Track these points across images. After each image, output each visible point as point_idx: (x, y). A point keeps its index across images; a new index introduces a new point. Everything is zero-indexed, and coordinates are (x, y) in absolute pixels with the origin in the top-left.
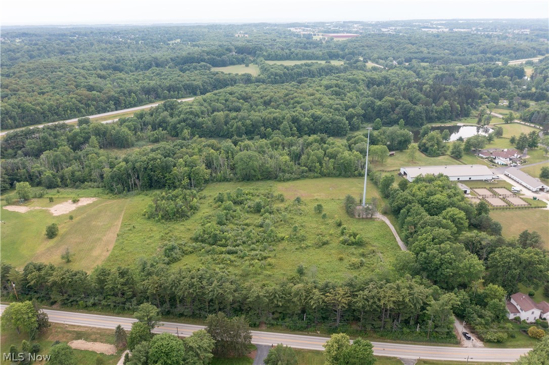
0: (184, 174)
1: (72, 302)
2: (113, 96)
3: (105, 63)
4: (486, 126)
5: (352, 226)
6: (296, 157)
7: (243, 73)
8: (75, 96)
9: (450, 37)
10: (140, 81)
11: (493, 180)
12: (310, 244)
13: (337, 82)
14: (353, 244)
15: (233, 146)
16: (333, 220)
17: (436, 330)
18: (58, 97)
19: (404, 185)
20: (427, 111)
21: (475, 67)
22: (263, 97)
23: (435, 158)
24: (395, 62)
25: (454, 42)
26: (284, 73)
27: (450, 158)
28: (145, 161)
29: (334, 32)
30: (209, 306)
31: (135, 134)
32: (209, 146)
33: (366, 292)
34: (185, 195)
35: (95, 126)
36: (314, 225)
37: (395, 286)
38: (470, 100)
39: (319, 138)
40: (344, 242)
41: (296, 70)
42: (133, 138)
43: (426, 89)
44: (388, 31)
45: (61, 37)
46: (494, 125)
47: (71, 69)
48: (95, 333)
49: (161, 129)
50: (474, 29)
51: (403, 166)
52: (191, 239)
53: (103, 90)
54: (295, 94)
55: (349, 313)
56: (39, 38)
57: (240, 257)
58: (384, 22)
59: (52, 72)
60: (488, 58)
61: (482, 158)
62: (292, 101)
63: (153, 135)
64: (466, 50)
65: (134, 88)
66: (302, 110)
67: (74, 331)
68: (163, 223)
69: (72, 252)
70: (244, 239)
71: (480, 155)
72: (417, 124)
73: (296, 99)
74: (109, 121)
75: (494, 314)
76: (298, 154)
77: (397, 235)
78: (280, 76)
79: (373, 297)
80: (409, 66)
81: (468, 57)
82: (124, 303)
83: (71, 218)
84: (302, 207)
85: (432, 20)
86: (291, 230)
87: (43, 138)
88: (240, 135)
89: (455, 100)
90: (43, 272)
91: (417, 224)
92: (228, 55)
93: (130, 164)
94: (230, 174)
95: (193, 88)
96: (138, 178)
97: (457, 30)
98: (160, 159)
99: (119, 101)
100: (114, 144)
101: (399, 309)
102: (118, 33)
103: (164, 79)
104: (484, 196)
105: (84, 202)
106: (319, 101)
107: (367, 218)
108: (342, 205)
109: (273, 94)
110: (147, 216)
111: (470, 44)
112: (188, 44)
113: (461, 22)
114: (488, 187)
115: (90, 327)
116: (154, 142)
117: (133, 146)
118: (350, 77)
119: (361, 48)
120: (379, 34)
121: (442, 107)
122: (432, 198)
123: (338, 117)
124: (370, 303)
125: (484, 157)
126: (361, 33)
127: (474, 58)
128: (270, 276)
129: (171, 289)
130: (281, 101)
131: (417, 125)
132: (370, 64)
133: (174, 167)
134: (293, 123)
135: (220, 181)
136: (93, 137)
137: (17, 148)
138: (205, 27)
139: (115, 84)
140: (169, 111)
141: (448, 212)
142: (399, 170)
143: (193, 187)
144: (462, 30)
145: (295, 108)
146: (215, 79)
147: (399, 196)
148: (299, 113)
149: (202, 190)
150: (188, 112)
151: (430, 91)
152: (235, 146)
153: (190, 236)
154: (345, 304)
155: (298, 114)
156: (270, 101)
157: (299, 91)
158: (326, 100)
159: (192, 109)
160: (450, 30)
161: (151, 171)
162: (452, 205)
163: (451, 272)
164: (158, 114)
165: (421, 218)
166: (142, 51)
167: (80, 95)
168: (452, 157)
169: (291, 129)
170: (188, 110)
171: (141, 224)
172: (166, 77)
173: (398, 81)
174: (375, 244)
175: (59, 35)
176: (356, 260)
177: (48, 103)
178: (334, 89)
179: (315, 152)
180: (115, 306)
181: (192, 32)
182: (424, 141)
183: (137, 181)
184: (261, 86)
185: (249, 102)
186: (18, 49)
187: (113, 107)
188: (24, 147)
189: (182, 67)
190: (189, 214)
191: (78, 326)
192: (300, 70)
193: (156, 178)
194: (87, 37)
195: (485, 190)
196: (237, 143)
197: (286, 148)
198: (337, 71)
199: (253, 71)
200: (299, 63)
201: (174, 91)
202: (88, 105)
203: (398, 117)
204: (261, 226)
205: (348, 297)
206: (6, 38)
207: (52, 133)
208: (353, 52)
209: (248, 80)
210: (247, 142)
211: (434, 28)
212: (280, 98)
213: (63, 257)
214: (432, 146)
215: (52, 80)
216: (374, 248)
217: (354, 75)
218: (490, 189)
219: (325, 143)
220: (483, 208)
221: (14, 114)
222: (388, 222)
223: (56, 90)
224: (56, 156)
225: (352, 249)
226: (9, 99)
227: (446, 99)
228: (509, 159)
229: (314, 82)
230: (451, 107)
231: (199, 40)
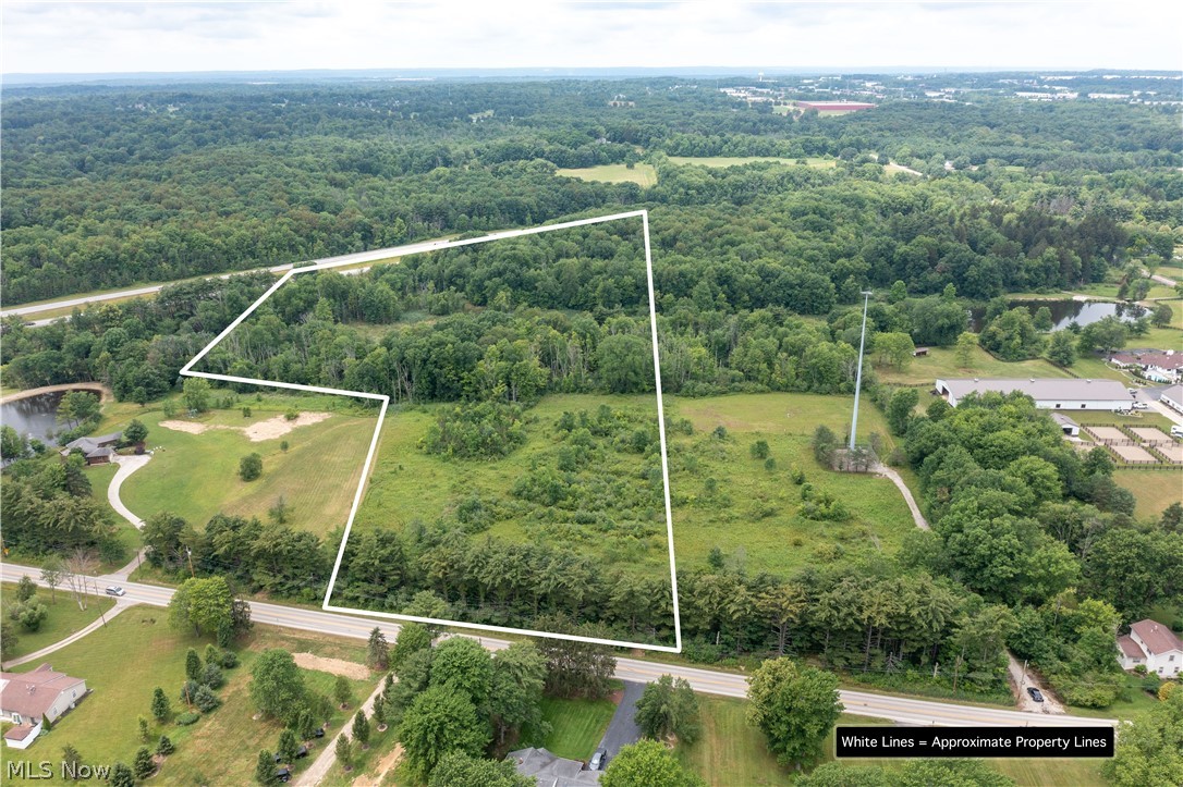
0: (498, 375)
1: (289, 589)
2: (359, 222)
3: (344, 156)
4: (1137, 303)
5: (825, 485)
6: (722, 351)
7: (621, 181)
8: (287, 220)
9: (1078, 110)
10: (413, 195)
11: (1133, 412)
12: (737, 515)
13: (816, 204)
14: (824, 517)
15: (595, 323)
16: (787, 473)
17: (971, 675)
18: (255, 221)
19: (938, 411)
20: (1007, 268)
21: (1126, 177)
22: (661, 230)
23: (1016, 365)
24: (948, 165)
25: (1086, 123)
26: (707, 183)
27: (1048, 365)
28: (424, 346)
29: (820, 98)
30: (539, 609)
31: (402, 298)
32: (548, 323)
33: (836, 594)
34: (499, 413)
35: (327, 279)
36: (749, 481)
37: (893, 587)
38: (1106, 249)
39: (770, 314)
40: (805, 513)
41: (732, 178)
42: (400, 306)
43: (1010, 222)
44: (941, 97)
45: (254, 104)
46: (1155, 301)
47: (278, 168)
48: (330, 644)
49: (453, 288)
50: (1136, 93)
51: (943, 376)
52: (508, 493)
53: (340, 210)
54: (728, 226)
55: (803, 635)
56: (213, 105)
57: (601, 530)
58: (932, 78)
59: (242, 174)
60: (1162, 158)
61: (1117, 367)
62: (719, 241)
63: (438, 300)
64: (1112, 140)
65: (402, 208)
66: (739, 258)
67: (294, 638)
68: (455, 463)
69: (288, 504)
70: (610, 498)
71: (1113, 360)
72: (983, 295)
73: (728, 236)
74: (354, 271)
75: (1092, 656)
76: (725, 345)
77: (915, 506)
78: (699, 190)
79: (849, 604)
80: (980, 173)
81: (1114, 156)
82: (384, 596)
83: (285, 446)
84: (729, 446)
85: (1043, 73)
86: (702, 486)
87: (230, 299)
88: (609, 304)
89: (1071, 246)
90: (242, 532)
91: (953, 484)
92: (592, 144)
93: (395, 352)
94: (587, 378)
95: (517, 210)
96: (409, 378)
97: (1096, 96)
98: (453, 344)
99: (371, 232)
100: (363, 315)
101: (900, 632)
102: (368, 96)
103: (460, 190)
104: (1108, 442)
105: (308, 419)
106: (776, 241)
107: (857, 472)
108: (807, 445)
109: (680, 224)
110: (425, 449)
111: (1122, 128)
112: (509, 120)
113: (1109, 77)
114: (1120, 424)
115: (323, 634)
116: (439, 315)
117: (397, 320)
118: (847, 193)
119: (876, 134)
120: (918, 104)
121: (1040, 261)
122: (991, 436)
123: (813, 276)
124: (842, 614)
125: (1122, 365)
126: (879, 101)
127: (1128, 157)
128: (656, 565)
129: (471, 572)
130: (697, 240)
131: (984, 297)
132: (893, 168)
133: (478, 360)
134: (721, 285)
135: (567, 392)
136: (322, 300)
137: (180, 316)
138: (545, 86)
139: (364, 198)
140: (470, 254)
141: (1021, 464)
142: (934, 384)
143: (514, 401)
144: (1109, 96)
145: (725, 253)
146: (563, 193)
147: (923, 430)
148: (733, 265)
149: (532, 407)
150: (508, 257)
151: (1018, 226)
152: (600, 324)
153: (506, 489)
154: (796, 615)
155: (730, 266)
156: (675, 240)
157: (735, 219)
158: (791, 240)
159: (516, 252)
160: (1079, 95)
161: (436, 367)
162: (1033, 451)
163: (1011, 572)
164: (448, 258)
165: (964, 473)
166: (416, 135)
167: (297, 220)
168: (1052, 363)
169: (715, 296)
170: (507, 253)
171: (413, 461)
172: (464, 186)
173: (950, 205)
174: (868, 520)
175: (252, 99)
176: (826, 547)
177: (237, 233)
178: (811, 217)
179: (759, 341)
180: (366, 600)
181: (519, 95)
182: (993, 328)
183: (406, 385)
184: (657, 209)
185: (630, 241)
186: (174, 126)
187: (359, 243)
188: (192, 315)
189: (497, 168)
190: (505, 448)
191: (301, 631)
192: (739, 178)
193: (442, 379)
194: (307, 103)
195: (1113, 430)
196: (604, 319)
197: (700, 332)
198: (820, 181)
199: (643, 177)
200: (739, 162)
201: (480, 215)
202: (312, 239)
203: (942, 279)
204: (644, 477)
205: (801, 601)
206: (149, 105)
207: (246, 290)
208: (858, 141)
209: (631, 196)
210: (622, 318)
211: (1044, 91)
212: (695, 233)
213: (272, 513)
214: (1010, 338)
215: (242, 188)
216: (865, 527)
217: (855, 189)
218: (1125, 429)
219: (781, 324)
220: (1100, 461)
221: (172, 252)
222: (899, 481)
223: (251, 208)
224: (255, 333)
225: (821, 526)
226: (164, 224)
227: (1051, 242)
228: (1175, 371)
229: (770, 202)
230: (1061, 260)
231: (532, 113)
